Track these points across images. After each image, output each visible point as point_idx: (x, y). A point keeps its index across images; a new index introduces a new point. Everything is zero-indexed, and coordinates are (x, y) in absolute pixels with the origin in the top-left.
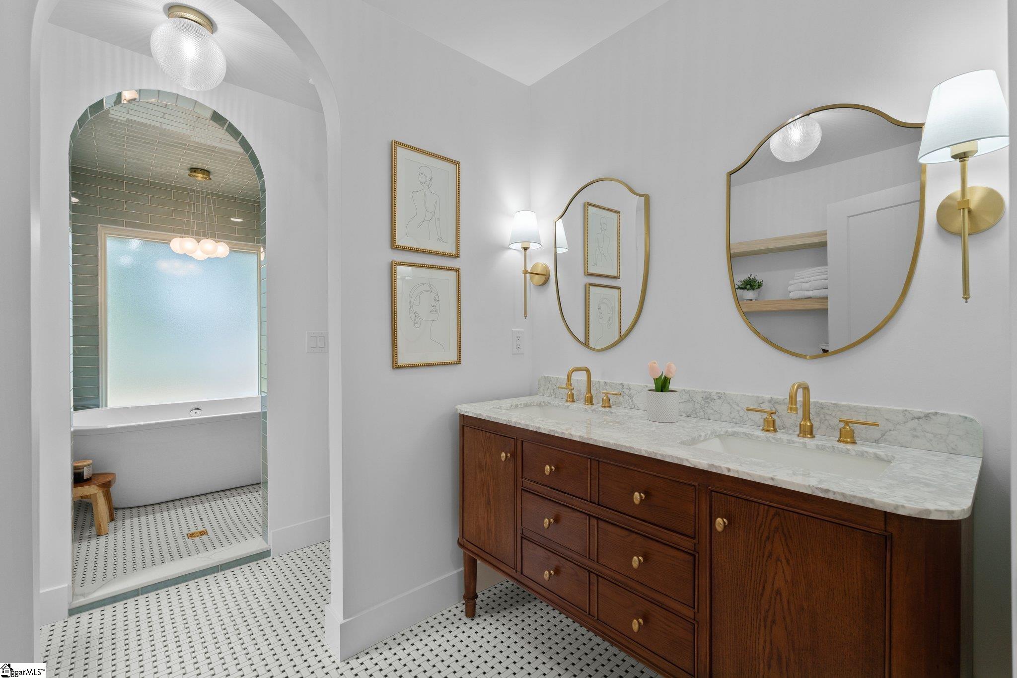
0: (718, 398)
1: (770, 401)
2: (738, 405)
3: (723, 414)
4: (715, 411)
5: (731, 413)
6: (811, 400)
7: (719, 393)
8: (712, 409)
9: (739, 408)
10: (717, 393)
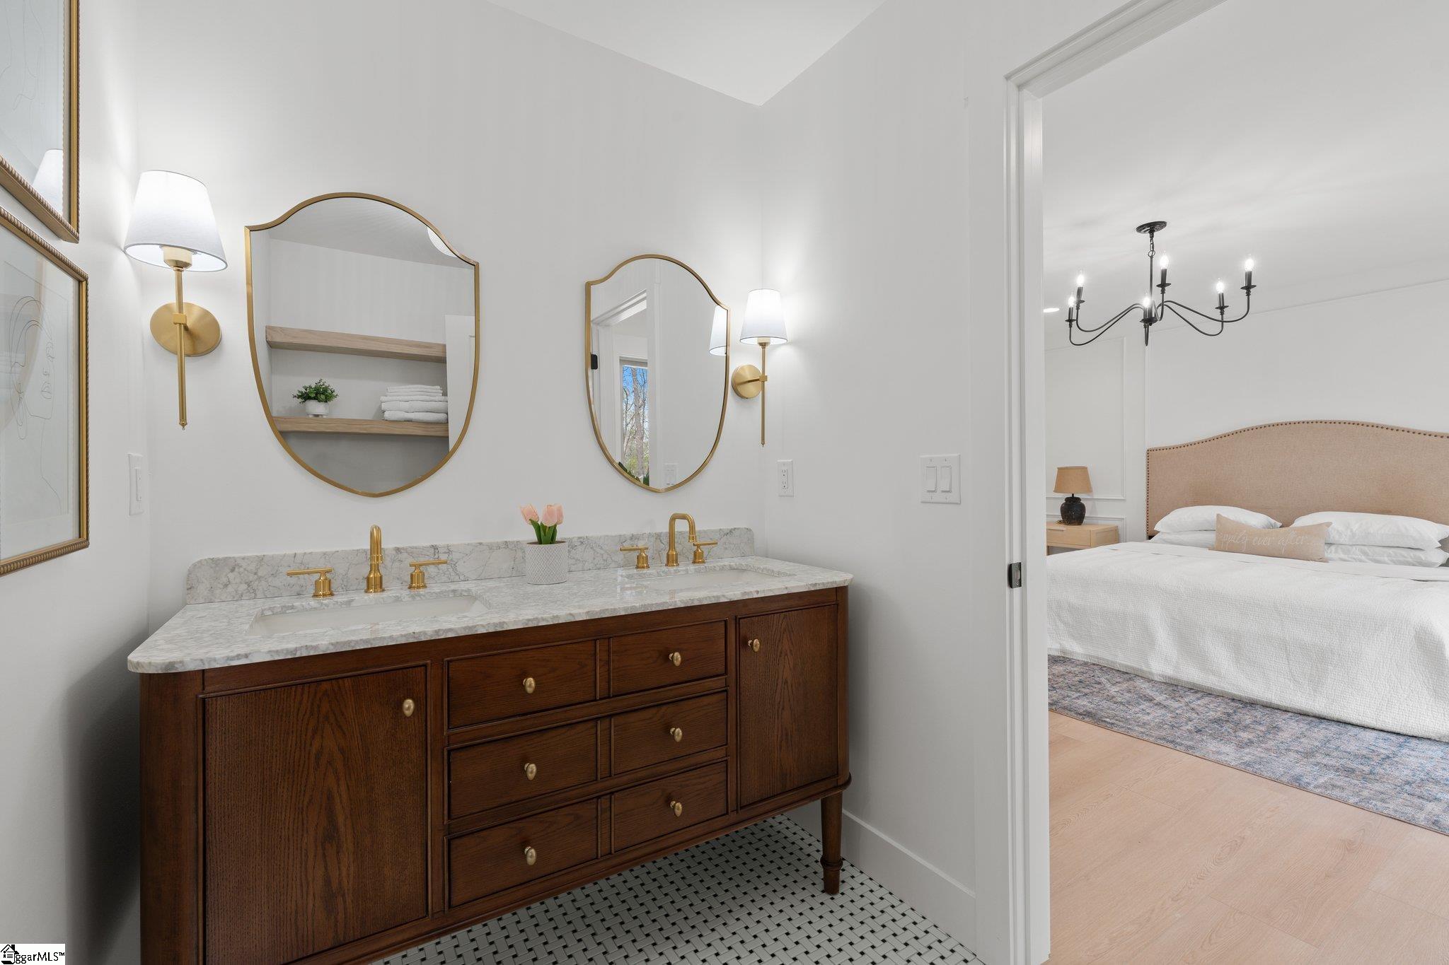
0: (579, 543)
1: (631, 539)
2: (601, 548)
3: (586, 562)
4: (577, 560)
5: (594, 559)
6: (676, 530)
7: (581, 538)
8: (574, 559)
9: (602, 552)
10: (579, 538)
